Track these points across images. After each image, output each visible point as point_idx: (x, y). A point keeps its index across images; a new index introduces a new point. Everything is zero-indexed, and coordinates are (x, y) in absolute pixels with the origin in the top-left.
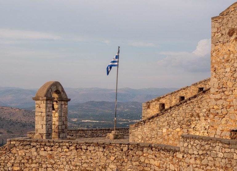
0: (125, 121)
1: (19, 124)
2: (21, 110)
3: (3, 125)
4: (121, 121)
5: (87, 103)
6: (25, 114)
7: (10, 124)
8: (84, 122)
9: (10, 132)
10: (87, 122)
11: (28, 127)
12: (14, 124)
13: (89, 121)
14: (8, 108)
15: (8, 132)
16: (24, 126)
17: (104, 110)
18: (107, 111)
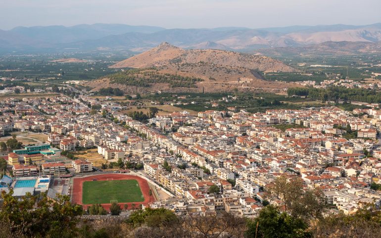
0: (365, 66)
1: (223, 69)
2: (235, 53)
3: (205, 71)
4: (361, 66)
5: (323, 44)
6: (240, 58)
7: (213, 70)
8: (312, 67)
9: (213, 79)
10: (317, 67)
11: (233, 73)
12: (218, 69)
13: (320, 66)
14: (221, 51)
15: (211, 79)
16: (229, 72)
17: (344, 52)
18: (347, 53)
